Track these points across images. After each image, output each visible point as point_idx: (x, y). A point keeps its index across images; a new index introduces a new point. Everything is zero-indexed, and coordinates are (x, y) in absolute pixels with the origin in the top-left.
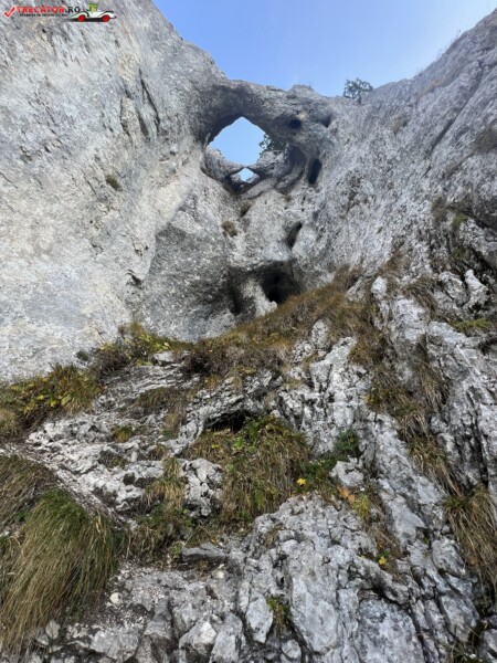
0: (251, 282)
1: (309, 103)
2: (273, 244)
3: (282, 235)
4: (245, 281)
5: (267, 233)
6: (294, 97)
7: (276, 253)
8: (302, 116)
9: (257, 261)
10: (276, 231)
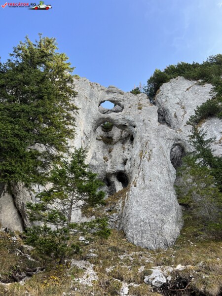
0: (113, 176)
1: (129, 121)
2: (119, 165)
3: (122, 161)
4: (111, 176)
5: (117, 161)
6: (124, 119)
7: (120, 168)
8: (127, 124)
9: (114, 170)
10: (120, 160)
